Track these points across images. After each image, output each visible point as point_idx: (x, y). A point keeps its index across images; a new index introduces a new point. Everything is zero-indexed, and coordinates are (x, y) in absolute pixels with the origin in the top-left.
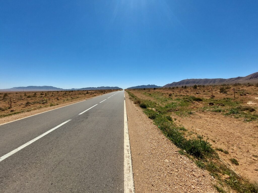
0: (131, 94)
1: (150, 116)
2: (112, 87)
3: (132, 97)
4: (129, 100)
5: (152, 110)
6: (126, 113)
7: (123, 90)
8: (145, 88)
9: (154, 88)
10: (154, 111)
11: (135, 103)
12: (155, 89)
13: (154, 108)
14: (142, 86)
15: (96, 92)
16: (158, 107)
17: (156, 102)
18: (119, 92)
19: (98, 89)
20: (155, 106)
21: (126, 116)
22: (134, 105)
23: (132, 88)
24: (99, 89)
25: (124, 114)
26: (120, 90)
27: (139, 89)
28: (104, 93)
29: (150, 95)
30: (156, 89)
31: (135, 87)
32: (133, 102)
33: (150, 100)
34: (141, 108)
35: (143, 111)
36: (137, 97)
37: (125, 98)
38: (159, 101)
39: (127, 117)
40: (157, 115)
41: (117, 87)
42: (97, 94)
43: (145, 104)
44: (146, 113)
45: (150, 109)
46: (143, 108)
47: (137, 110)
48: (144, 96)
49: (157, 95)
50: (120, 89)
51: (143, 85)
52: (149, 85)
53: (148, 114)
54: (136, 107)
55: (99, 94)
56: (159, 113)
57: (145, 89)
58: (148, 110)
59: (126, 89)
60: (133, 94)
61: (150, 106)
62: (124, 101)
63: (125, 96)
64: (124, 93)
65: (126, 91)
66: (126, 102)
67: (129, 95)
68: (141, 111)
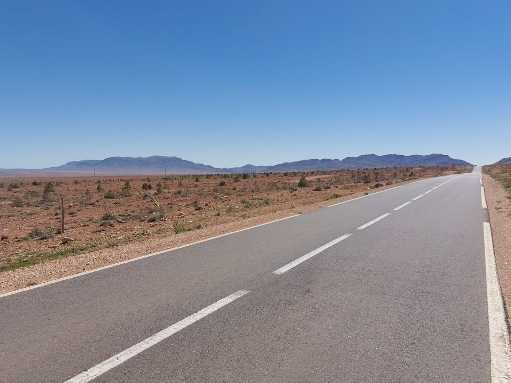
2: (415, 157)
6: (497, 287)
7: (473, 173)
15: (338, 182)
18: (451, 178)
19: (346, 166)
21: (501, 305)
24: (353, 167)
25: (485, 293)
26: (459, 173)
28: (375, 184)
37: (487, 209)
39: (502, 310)
41: (441, 156)
42: (346, 188)
50: (458, 167)
55: (351, 190)
59: (492, 166)
62: (483, 226)
63: (486, 199)
64: (481, 183)
65: (492, 176)
66: (492, 234)
67: (508, 196)
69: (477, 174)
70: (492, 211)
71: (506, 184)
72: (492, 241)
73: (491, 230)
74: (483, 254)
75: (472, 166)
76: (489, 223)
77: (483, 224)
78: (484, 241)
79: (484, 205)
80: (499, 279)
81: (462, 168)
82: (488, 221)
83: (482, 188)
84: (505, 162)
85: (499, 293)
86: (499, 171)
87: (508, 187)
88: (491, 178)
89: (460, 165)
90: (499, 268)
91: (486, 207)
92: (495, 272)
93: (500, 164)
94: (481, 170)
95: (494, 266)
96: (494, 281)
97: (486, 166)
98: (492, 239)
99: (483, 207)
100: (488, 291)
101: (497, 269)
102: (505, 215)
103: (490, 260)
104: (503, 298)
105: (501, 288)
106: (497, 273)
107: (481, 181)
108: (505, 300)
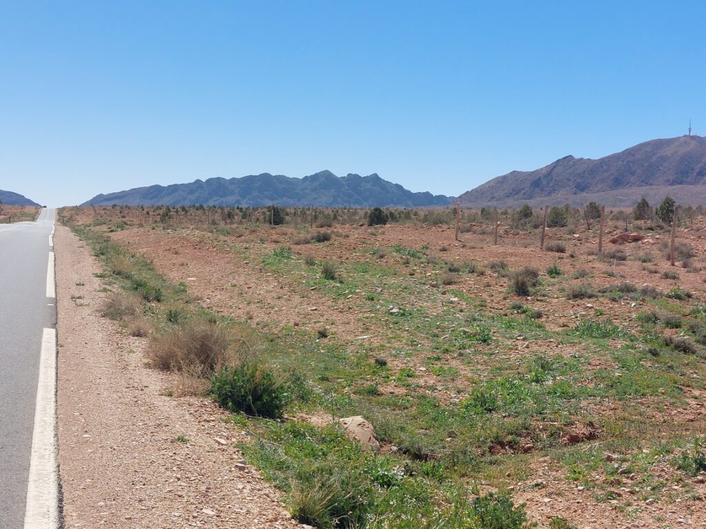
0: (126, 263)
1: (316, 494)
3: (130, 299)
4: (98, 331)
5: (334, 438)
6: (51, 466)
7: (39, 222)
8: (278, 203)
9: (368, 208)
10: (358, 450)
11: (164, 364)
12: (378, 218)
13: (355, 413)
14: (250, 180)
16: (395, 406)
17: (382, 355)
20: (373, 392)
22: (155, 381)
23: (147, 203)
25: (24, 482)
27: (217, 217)
29: (329, 274)
30: (393, 217)
31: (174, 189)
32: (138, 351)
33: (323, 335)
34: (220, 414)
35: (241, 447)
36: (193, 292)
37: (55, 301)
38: (413, 344)
40: (387, 483)
43: (267, 376)
44: (275, 469)
45: (319, 420)
46: (249, 411)
47: (182, 440)
48: (267, 288)
49: (392, 281)
50: (6, 208)
51: (266, 177)
52: (324, 180)
54: (166, 406)
56: (409, 472)
57: (276, 218)
58: (297, 434)
59: (77, 210)
60: (148, 265)
61: (318, 390)
62: (41, 337)
63: (55, 277)
64: (51, 244)
65: (76, 230)
66: (57, 353)
67: (99, 272)
68: (217, 441)
69: (46, 224)
70: (65, 303)
71: (98, 247)
72: (57, 368)
73: (57, 345)
74: (34, 397)
75: (37, 206)
76: (54, 330)
77: (42, 332)
78: (38, 368)
79: (50, 292)
80: (58, 447)
81: (15, 210)
82: (54, 325)
83: (51, 255)
84: (102, 201)
85: (53, 477)
86: (89, 220)
87: (103, 254)
88: (72, 235)
89: (13, 203)
90: (61, 424)
91: (54, 296)
92: (52, 434)
93: (92, 205)
94: (54, 216)
95: (51, 420)
96: (47, 452)
97: (64, 208)
98: (57, 364)
99: (48, 295)
100: (32, 477)
101: (56, 428)
102: (89, 312)
103: (44, 409)
104: (60, 486)
105: (59, 466)
106: (56, 435)
107: (50, 239)
108: (63, 490)
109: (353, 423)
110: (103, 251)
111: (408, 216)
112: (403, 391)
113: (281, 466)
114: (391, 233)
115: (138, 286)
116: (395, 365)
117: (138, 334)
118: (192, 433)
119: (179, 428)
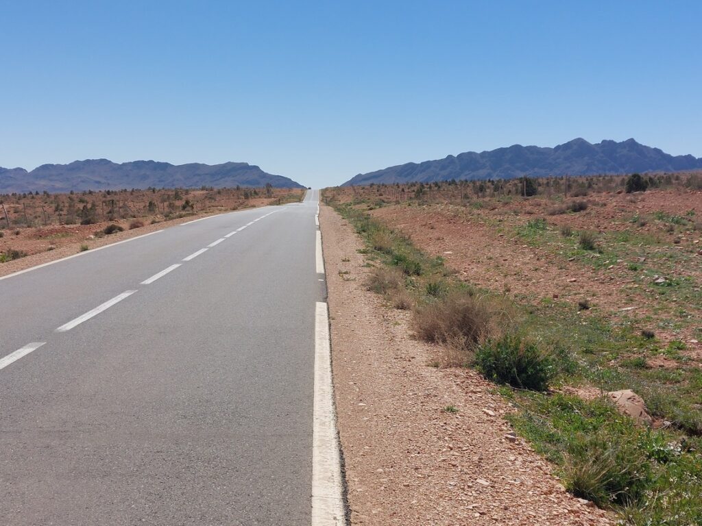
0: (386, 239)
1: (590, 468)
2: (194, 170)
3: (392, 274)
4: (364, 305)
5: (605, 412)
6: (331, 432)
7: (305, 203)
8: (529, 174)
9: (626, 174)
10: (630, 425)
11: (429, 336)
12: (636, 185)
13: (623, 387)
14: (501, 151)
15: (22, 220)
16: (666, 379)
17: (649, 327)
18: (263, 213)
20: (641, 365)
21: (336, 469)
22: (421, 352)
23: (402, 181)
24: (59, 187)
25: (309, 447)
26: (279, 202)
27: (469, 191)
28: (105, 225)
29: (587, 244)
30: (652, 183)
31: (427, 165)
32: (403, 323)
33: (584, 306)
34: (485, 386)
35: (509, 418)
36: (450, 266)
37: (325, 276)
38: (682, 315)
39: (337, 478)
40: (664, 458)
41: (244, 167)
42: (40, 235)
43: (531, 349)
44: (545, 443)
45: (587, 393)
46: (514, 384)
47: (451, 410)
48: (523, 260)
49: (656, 249)
50: (276, 191)
51: (517, 148)
52: (578, 148)
53: (565, 455)
54: (434, 376)
55: (51, 239)
56: (686, 448)
57: (529, 189)
58: (565, 407)
59: (338, 190)
60: (406, 240)
61: (583, 362)
62: (315, 310)
63: (323, 255)
64: (317, 223)
65: (338, 209)
66: (330, 325)
67: (362, 248)
68: (485, 413)
69: (311, 205)
70: (333, 278)
71: (359, 225)
72: (330, 340)
73: (329, 318)
74: (312, 366)
75: (303, 188)
76: (325, 304)
77: (314, 306)
78: (314, 340)
79: (320, 269)
80: (337, 415)
81: (284, 192)
82: (325, 299)
83: (318, 233)
84: (360, 181)
85: (334, 443)
86: (350, 199)
87: (364, 231)
88: (335, 213)
89: (281, 186)
90: (337, 393)
91: (323, 272)
92: (331, 402)
93: (352, 185)
94: (318, 197)
95: (328, 389)
96: (327, 420)
97: (327, 189)
98: (330, 335)
99: (318, 272)
100: (316, 443)
101: (334, 396)
102: (355, 286)
103: (322, 379)
104: (341, 453)
105: (338, 433)
106: (334, 403)
107: (317, 219)
108: (344, 456)
109: (622, 396)
110: (365, 228)
111: (668, 181)
112: (673, 364)
113: (551, 439)
114: (651, 200)
115: (398, 260)
116: (663, 337)
117: (402, 307)
118: (460, 405)
119: (448, 399)
